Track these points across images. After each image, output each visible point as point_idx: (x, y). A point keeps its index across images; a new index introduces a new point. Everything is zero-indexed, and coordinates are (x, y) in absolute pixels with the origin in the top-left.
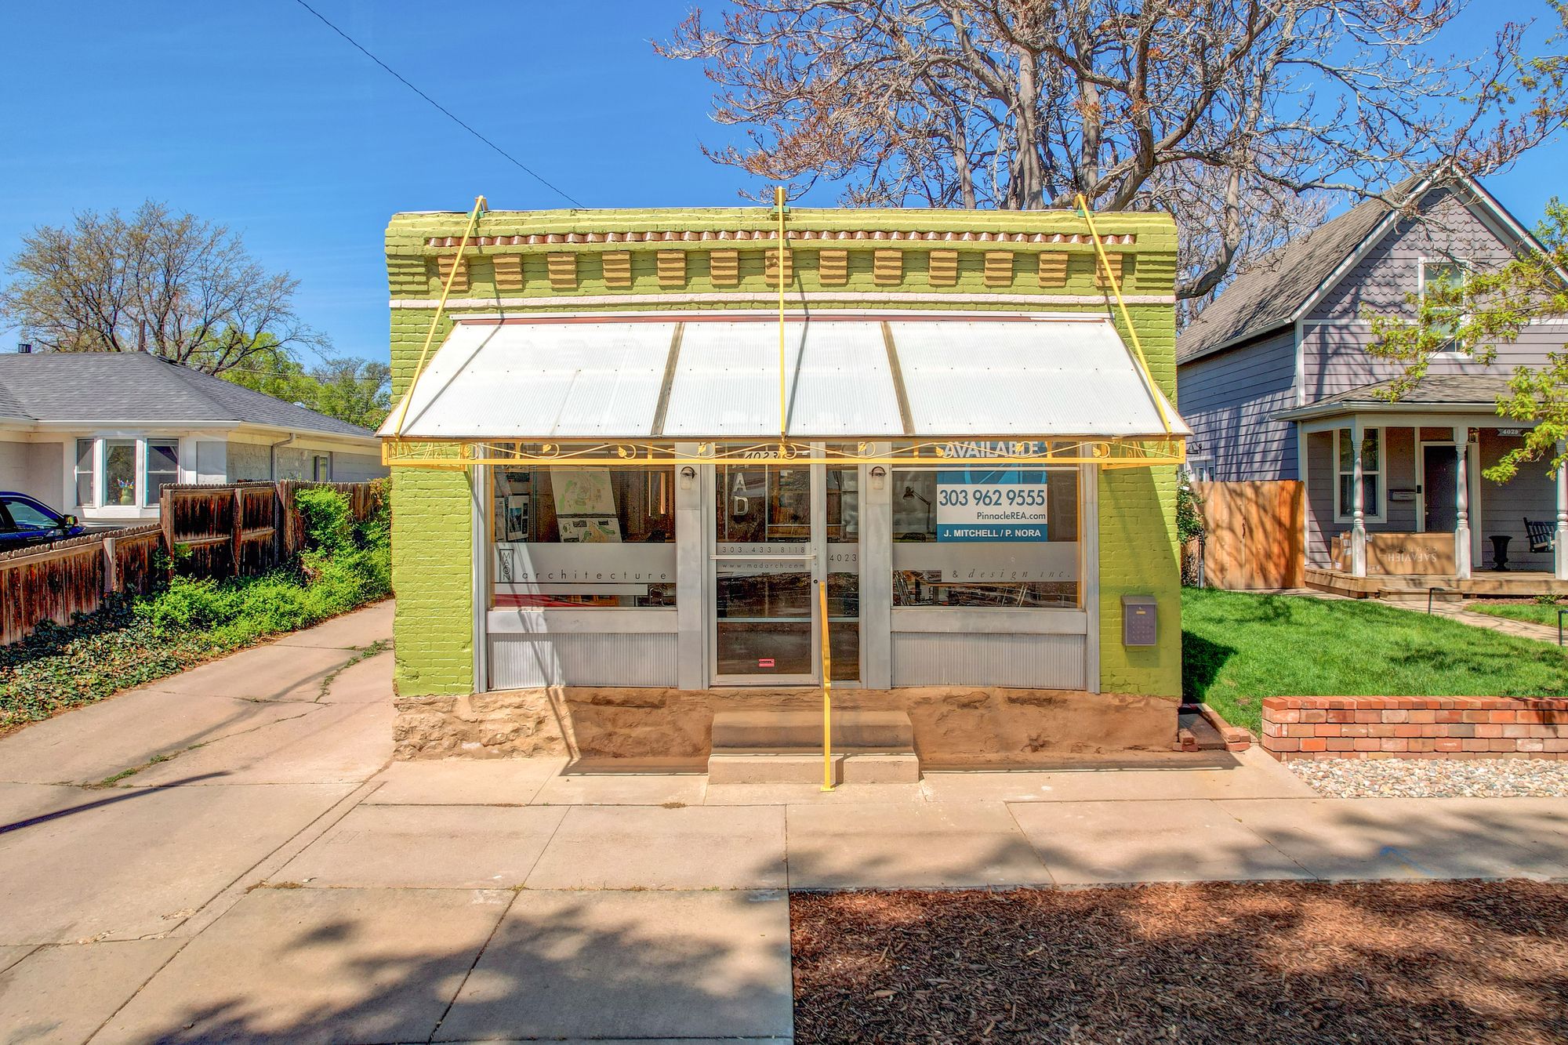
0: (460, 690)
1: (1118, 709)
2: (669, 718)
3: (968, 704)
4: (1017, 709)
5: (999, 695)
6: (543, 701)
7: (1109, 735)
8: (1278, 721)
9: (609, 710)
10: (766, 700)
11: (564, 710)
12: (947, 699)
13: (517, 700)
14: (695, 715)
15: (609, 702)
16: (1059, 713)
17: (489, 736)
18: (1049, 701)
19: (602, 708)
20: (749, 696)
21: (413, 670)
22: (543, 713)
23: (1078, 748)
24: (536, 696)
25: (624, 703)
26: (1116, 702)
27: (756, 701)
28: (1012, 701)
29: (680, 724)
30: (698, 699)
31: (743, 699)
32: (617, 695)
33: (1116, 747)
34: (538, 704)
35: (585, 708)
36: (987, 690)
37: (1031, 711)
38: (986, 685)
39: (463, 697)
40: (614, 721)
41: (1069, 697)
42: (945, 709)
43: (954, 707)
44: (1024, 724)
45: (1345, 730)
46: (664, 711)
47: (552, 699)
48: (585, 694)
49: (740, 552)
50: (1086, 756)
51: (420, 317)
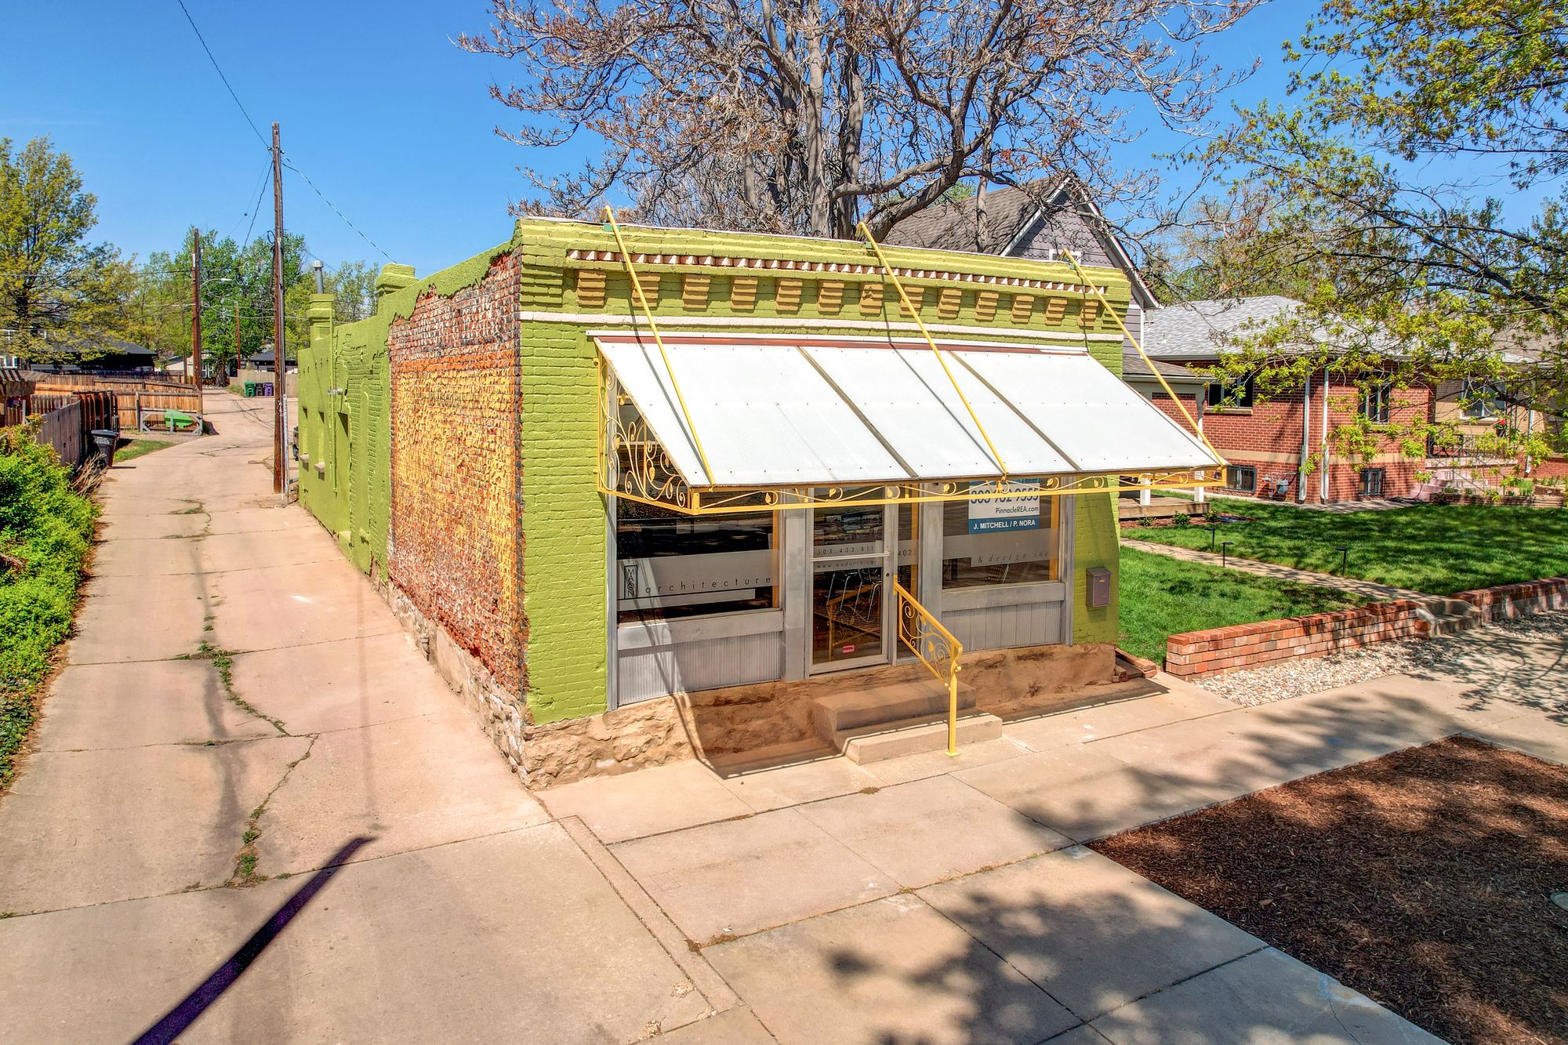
0: (594, 710)
1: (1083, 655)
2: (778, 709)
3: (991, 666)
4: (1022, 664)
5: (1011, 655)
6: (671, 710)
7: (1075, 677)
8: (1185, 654)
9: (728, 709)
10: (853, 682)
11: (689, 716)
12: (979, 663)
13: (648, 713)
14: (798, 703)
15: (728, 702)
16: (1048, 663)
17: (625, 751)
18: (1042, 655)
19: (721, 708)
20: (841, 680)
21: (547, 697)
22: (672, 721)
23: (1060, 689)
24: (664, 706)
25: (740, 702)
26: (1083, 651)
27: (844, 684)
28: (1020, 658)
29: (788, 713)
30: (799, 688)
31: (835, 685)
32: (733, 694)
33: (1080, 685)
34: (667, 712)
35: (708, 710)
36: (1003, 652)
37: (1030, 664)
38: (1000, 647)
39: (597, 717)
40: (731, 719)
41: (1054, 651)
42: (976, 671)
43: (982, 669)
44: (1024, 675)
45: (1217, 654)
46: (773, 703)
47: (680, 707)
48: (708, 697)
49: (831, 553)
50: (1068, 695)
51: (552, 331)
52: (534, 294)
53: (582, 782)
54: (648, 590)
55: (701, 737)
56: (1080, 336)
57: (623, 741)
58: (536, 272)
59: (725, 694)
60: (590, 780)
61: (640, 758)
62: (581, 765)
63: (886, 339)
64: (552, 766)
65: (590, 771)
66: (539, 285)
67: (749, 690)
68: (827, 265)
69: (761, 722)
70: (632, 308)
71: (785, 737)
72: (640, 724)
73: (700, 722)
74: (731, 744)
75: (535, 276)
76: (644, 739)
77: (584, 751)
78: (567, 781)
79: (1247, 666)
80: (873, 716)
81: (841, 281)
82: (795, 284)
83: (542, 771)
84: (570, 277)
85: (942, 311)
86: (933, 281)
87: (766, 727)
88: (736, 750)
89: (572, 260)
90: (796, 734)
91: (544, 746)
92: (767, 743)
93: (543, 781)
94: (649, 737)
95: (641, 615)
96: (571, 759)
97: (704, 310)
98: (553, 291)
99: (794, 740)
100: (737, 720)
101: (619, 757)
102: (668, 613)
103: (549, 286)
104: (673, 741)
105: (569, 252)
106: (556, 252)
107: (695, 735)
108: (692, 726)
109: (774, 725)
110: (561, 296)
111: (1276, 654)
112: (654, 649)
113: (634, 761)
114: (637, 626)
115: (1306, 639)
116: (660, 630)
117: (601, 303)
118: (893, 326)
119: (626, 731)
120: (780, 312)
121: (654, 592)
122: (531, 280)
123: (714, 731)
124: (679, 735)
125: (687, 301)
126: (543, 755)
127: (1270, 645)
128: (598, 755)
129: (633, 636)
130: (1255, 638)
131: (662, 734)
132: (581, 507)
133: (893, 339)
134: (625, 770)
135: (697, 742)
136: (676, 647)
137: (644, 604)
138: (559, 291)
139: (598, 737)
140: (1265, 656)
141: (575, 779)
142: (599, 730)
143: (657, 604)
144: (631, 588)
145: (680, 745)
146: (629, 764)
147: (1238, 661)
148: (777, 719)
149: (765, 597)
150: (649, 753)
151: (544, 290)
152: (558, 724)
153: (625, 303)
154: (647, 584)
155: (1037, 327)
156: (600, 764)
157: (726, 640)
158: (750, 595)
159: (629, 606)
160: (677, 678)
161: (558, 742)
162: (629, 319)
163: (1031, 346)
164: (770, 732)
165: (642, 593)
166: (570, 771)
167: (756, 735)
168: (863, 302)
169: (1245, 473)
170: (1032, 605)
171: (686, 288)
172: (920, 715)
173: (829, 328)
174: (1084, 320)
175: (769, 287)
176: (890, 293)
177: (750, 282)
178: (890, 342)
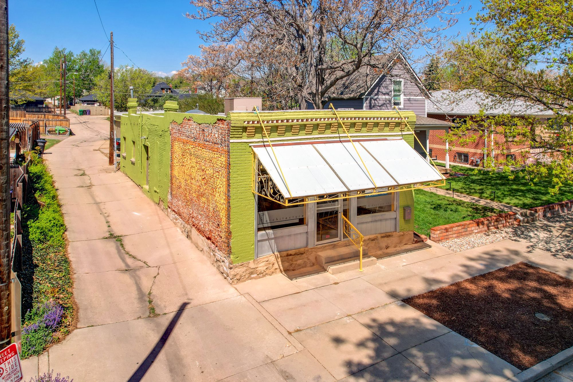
0: (250, 259)
1: (403, 235)
2: (306, 257)
3: (373, 240)
4: (383, 239)
5: (379, 236)
6: (274, 258)
7: (401, 242)
8: (436, 234)
9: (291, 257)
10: (329, 247)
11: (279, 260)
12: (369, 239)
13: (267, 259)
14: (312, 254)
15: (291, 255)
16: (391, 238)
17: (260, 271)
18: (389, 236)
19: (289, 257)
20: (325, 247)
21: (237, 256)
22: (274, 262)
23: (395, 247)
24: (271, 257)
25: (294, 255)
26: (403, 234)
27: (327, 248)
28: (382, 237)
29: (309, 258)
30: (313, 250)
31: (324, 248)
32: (292, 252)
33: (402, 245)
34: (272, 259)
35: (284, 258)
36: (377, 235)
37: (386, 239)
38: (376, 234)
39: (251, 262)
40: (292, 260)
41: (393, 234)
42: (368, 242)
43: (370, 241)
44: (384, 242)
45: (447, 234)
46: (305, 255)
47: (277, 258)
48: (285, 253)
49: (322, 207)
50: (398, 249)
51: (239, 145)
52: (234, 135)
53: (247, 282)
54: (267, 221)
55: (283, 266)
56: (400, 133)
57: (259, 269)
58: (235, 128)
59: (290, 252)
60: (249, 281)
61: (265, 273)
62: (247, 276)
63: (339, 139)
64: (238, 277)
65: (249, 278)
66: (235, 132)
67: (297, 251)
68: (321, 119)
69: (301, 261)
70: (263, 136)
71: (308, 265)
72: (264, 263)
73: (282, 262)
74: (292, 268)
75: (234, 130)
76: (265, 268)
77: (248, 272)
78: (243, 282)
79: (457, 237)
80: (336, 259)
81: (325, 124)
82: (311, 125)
83: (235, 279)
84: (245, 129)
85: (356, 129)
86: (353, 121)
87: (302, 263)
88: (293, 270)
89: (245, 124)
90: (312, 264)
91: (236, 271)
92: (303, 267)
93: (236, 281)
94: (267, 267)
95: (264, 229)
96: (244, 274)
97: (284, 135)
98: (239, 133)
99: (311, 266)
100: (293, 260)
101: (258, 274)
102: (273, 228)
103: (238, 132)
104: (274, 268)
105: (244, 122)
106: (241, 122)
107: (281, 265)
108: (280, 263)
109: (305, 262)
110: (242, 134)
111: (467, 233)
112: (269, 239)
113: (262, 274)
114: (263, 232)
115: (477, 227)
116: (271, 233)
117: (253, 136)
118: (341, 135)
119: (260, 265)
120: (306, 134)
121: (268, 221)
122: (233, 131)
123: (287, 264)
124: (276, 266)
125: (279, 133)
126: (236, 274)
127: (465, 230)
128: (252, 273)
129: (262, 235)
130: (460, 228)
131: (271, 266)
132: (247, 197)
133: (341, 139)
134: (260, 278)
135: (282, 268)
136: (275, 238)
137: (266, 225)
138: (241, 133)
139: (252, 267)
140: (464, 233)
141: (245, 281)
142: (252, 265)
143: (270, 225)
144: (261, 221)
145: (276, 269)
146: (261, 275)
147: (454, 236)
148: (306, 260)
149: (301, 222)
150: (267, 272)
151: (237, 133)
152: (240, 264)
153: (260, 135)
154: (266, 219)
155: (386, 132)
156: (252, 276)
157: (290, 236)
158: (297, 221)
159: (261, 226)
160: (276, 249)
161: (240, 269)
162: (262, 140)
163: (384, 138)
164: (303, 264)
165: (265, 222)
166: (243, 278)
167: (299, 265)
168: (331, 129)
169: (465, 156)
170: (386, 220)
171: (279, 129)
172: (350, 258)
173: (321, 138)
174: (401, 128)
175: (303, 127)
176: (339, 126)
177: (297, 126)
178: (340, 140)
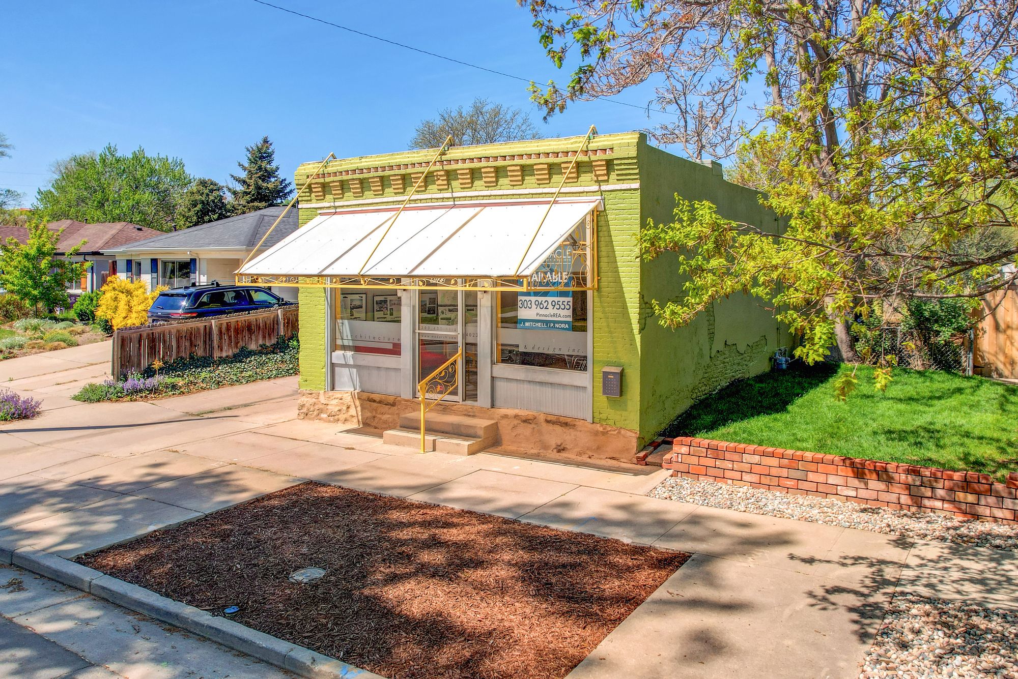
0: (321, 389)
1: (602, 433)
2: (397, 412)
3: (526, 421)
4: (551, 427)
5: (542, 418)
6: (350, 397)
7: (597, 449)
9: (375, 405)
12: (516, 416)
13: (341, 396)
14: (406, 411)
15: (374, 401)
16: (572, 432)
17: (330, 411)
18: (567, 425)
19: (372, 403)
21: (305, 378)
22: (349, 404)
23: (580, 454)
24: (347, 395)
25: (380, 402)
26: (601, 429)
28: (548, 422)
29: (401, 415)
30: (409, 403)
32: (376, 397)
33: (602, 456)
34: (348, 399)
35: (365, 402)
36: (536, 414)
37: (558, 429)
38: (532, 410)
39: (322, 392)
40: (376, 411)
41: (577, 423)
43: (519, 422)
44: (555, 436)
46: (395, 408)
47: (353, 397)
48: (365, 395)
49: (428, 330)
51: (309, 212)
52: (301, 197)
54: (347, 336)
55: (362, 415)
56: (595, 188)
57: (331, 407)
58: (300, 187)
59: (372, 396)
60: (318, 422)
61: (336, 417)
62: (315, 413)
63: (452, 203)
64: (305, 410)
65: (318, 417)
67: (383, 397)
69: (389, 416)
70: (334, 199)
72: (337, 401)
73: (363, 408)
74: (375, 424)
76: (337, 408)
77: (317, 407)
78: (310, 419)
83: (302, 411)
84: (310, 187)
86: (473, 164)
87: (391, 420)
88: (375, 427)
91: (303, 400)
93: (303, 416)
94: (339, 408)
95: (344, 348)
96: (312, 409)
98: (306, 194)
100: (379, 412)
101: (329, 414)
102: (354, 349)
104: (350, 414)
106: (304, 177)
107: (360, 414)
108: (359, 409)
109: (395, 420)
110: (310, 196)
112: (345, 365)
113: (334, 418)
114: (342, 352)
116: (347, 356)
117: (322, 198)
118: (455, 195)
119: (332, 402)
121: (350, 338)
123: (368, 414)
124: (352, 411)
125: (354, 193)
126: (303, 404)
128: (322, 411)
129: (337, 357)
131: (345, 408)
132: (317, 292)
133: (456, 203)
134: (330, 421)
135: (360, 418)
136: (358, 367)
137: (346, 343)
139: (322, 402)
141: (314, 420)
142: (322, 399)
143: (351, 344)
144: (340, 334)
145: (353, 416)
146: (332, 419)
148: (396, 417)
153: (331, 197)
154: (347, 332)
158: (390, 347)
161: (308, 399)
162: (332, 204)
165: (345, 337)
166: (312, 415)
167: (385, 422)
168: (437, 183)
173: (421, 200)
176: (450, 176)
178: (455, 205)
